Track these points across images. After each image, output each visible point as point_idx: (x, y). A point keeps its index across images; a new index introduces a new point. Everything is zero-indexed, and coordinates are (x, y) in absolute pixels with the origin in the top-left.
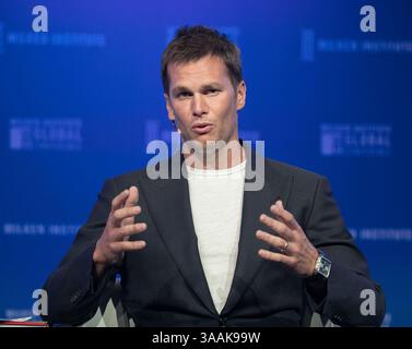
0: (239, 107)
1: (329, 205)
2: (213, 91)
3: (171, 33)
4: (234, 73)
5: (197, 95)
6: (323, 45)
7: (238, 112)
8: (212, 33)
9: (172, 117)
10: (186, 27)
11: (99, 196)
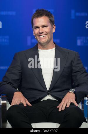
0: (53, 32)
1: (79, 60)
2: (45, 27)
3: (34, 11)
4: (52, 22)
5: (41, 28)
6: (77, 14)
7: (53, 33)
8: (46, 11)
9: (34, 35)
10: (38, 9)
11: (14, 58)
